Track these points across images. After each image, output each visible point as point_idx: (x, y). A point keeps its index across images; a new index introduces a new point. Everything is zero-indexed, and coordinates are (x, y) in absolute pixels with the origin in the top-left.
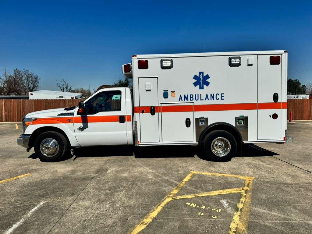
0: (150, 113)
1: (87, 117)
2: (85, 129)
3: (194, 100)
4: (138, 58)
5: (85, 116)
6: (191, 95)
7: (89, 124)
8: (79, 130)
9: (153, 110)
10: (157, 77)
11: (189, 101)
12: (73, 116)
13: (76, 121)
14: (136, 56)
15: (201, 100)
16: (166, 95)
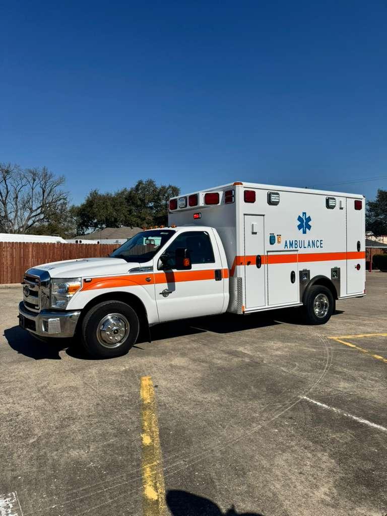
0: (256, 265)
1: (173, 272)
2: (171, 293)
3: (298, 248)
4: (244, 187)
5: (169, 271)
6: (295, 241)
7: (177, 284)
8: (162, 295)
9: (259, 261)
10: (264, 215)
11: (294, 249)
12: (152, 272)
13: (158, 280)
14: (241, 184)
15: (304, 247)
16: (272, 241)
